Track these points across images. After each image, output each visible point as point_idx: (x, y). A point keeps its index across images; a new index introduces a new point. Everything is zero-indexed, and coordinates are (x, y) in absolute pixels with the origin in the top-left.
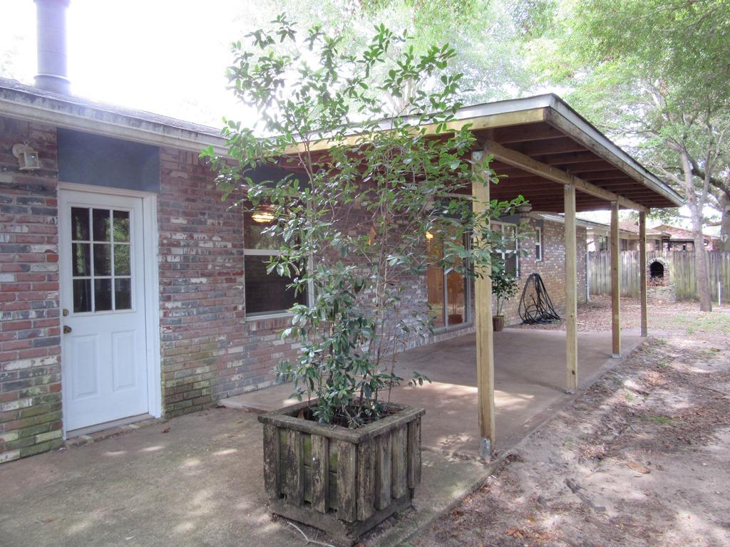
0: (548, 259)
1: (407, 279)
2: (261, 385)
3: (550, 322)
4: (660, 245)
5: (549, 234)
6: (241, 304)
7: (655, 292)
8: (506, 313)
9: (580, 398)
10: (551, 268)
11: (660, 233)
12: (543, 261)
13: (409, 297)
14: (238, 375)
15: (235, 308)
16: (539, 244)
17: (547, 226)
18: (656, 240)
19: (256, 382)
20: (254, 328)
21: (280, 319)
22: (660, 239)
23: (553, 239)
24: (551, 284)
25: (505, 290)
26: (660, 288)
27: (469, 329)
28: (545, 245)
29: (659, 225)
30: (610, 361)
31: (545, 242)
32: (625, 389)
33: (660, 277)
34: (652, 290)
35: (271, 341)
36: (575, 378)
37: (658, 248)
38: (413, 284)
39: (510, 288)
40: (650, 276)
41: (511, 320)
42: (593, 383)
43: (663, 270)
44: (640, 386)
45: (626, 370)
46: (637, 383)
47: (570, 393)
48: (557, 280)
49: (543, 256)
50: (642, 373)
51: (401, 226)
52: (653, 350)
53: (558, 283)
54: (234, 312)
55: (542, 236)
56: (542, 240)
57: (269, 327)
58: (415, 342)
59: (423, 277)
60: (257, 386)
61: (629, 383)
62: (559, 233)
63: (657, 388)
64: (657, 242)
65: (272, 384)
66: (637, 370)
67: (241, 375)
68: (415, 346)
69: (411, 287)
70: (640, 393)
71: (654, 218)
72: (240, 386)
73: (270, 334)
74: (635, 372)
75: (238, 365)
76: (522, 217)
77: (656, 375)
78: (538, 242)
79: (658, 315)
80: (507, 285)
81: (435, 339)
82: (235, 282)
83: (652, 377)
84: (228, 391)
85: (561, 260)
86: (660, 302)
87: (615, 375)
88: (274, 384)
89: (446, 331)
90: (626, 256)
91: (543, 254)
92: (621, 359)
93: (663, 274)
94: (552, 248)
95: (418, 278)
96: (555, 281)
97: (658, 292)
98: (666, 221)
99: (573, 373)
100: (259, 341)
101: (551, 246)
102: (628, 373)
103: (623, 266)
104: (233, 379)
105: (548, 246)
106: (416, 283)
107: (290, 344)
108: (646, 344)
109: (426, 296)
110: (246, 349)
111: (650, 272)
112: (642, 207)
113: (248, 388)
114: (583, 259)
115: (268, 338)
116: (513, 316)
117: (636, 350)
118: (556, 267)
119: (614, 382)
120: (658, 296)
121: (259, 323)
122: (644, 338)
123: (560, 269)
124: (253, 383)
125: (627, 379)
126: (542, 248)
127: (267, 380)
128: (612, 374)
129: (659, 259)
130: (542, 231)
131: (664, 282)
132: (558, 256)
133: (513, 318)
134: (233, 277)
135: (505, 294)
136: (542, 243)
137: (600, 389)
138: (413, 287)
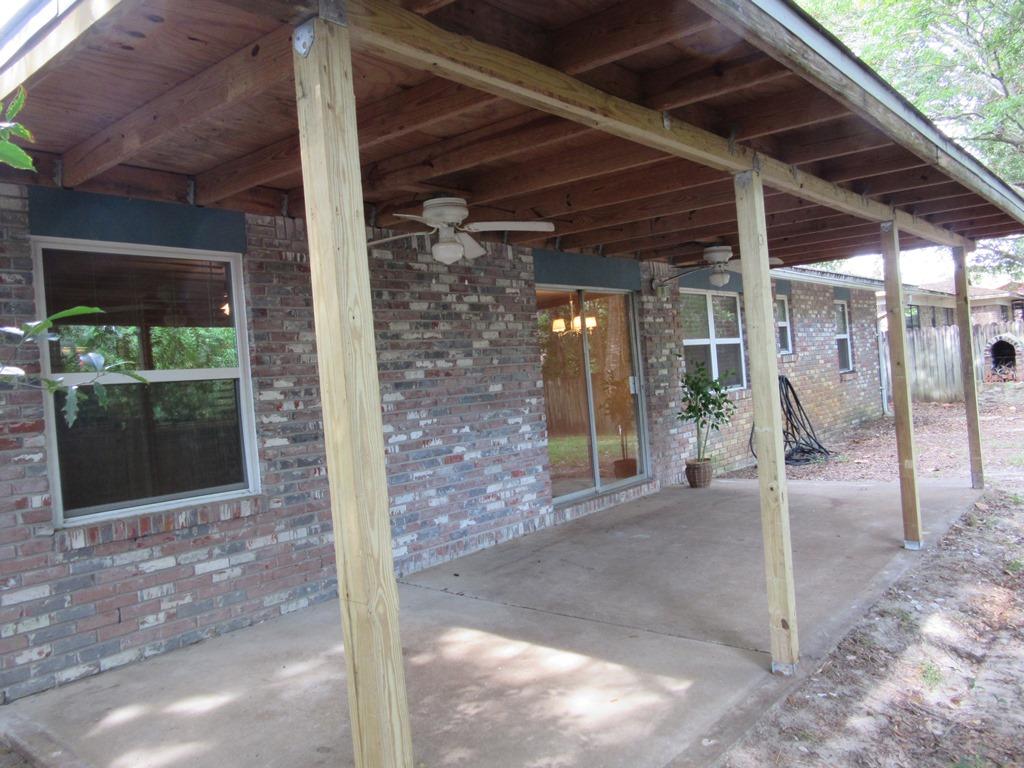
0: (804, 350)
1: (493, 406)
2: (107, 663)
3: (808, 460)
4: (1010, 314)
5: (803, 306)
6: (37, 493)
7: (1003, 392)
8: (724, 451)
9: (800, 689)
10: (812, 363)
11: (1007, 294)
12: (794, 352)
13: (503, 441)
14: (36, 650)
15: (22, 504)
16: (786, 324)
17: (799, 292)
18: (1002, 306)
19: (91, 654)
20: (79, 542)
21: (158, 517)
22: (1009, 304)
23: (813, 314)
24: (813, 392)
25: (710, 412)
26: (1011, 384)
27: (645, 487)
28: (798, 325)
29: (1006, 282)
30: (899, 558)
31: (796, 320)
32: (924, 646)
33: (1009, 366)
34: (996, 389)
35: (135, 564)
36: (789, 637)
37: (1006, 319)
38: (510, 415)
39: (720, 407)
40: (992, 366)
41: (735, 461)
42: (845, 632)
43: (1015, 355)
44: (962, 633)
45: (933, 586)
46: (955, 622)
47: (779, 674)
48: (825, 384)
49: (793, 345)
50: (971, 591)
51: (474, 307)
52: (995, 523)
53: (827, 388)
54: (19, 513)
55: (790, 310)
56: (791, 316)
57: (127, 534)
58: (521, 525)
59: (534, 401)
60: (98, 666)
61: (937, 625)
62: (823, 304)
63: (1004, 634)
64: (1004, 309)
65: (142, 656)
66: (955, 582)
67: (46, 648)
68: (521, 532)
69: (505, 422)
70: (960, 656)
71: (997, 272)
72: (41, 673)
73: (130, 550)
74: (952, 589)
75: (35, 626)
76: (715, 273)
77: (1000, 595)
78: (785, 320)
79: (1008, 435)
80: (714, 402)
81: (569, 515)
82: (20, 447)
83: (992, 602)
84: (7, 689)
85: (831, 348)
86: (1013, 408)
87: (906, 600)
88: (148, 653)
89: (597, 496)
90: (948, 334)
91: (793, 341)
92: (924, 550)
93: (1014, 360)
94: (811, 330)
95: (523, 403)
96: (820, 386)
97: (1008, 393)
98: (1016, 274)
99: (785, 625)
100: (101, 567)
101: (810, 326)
102: (935, 594)
103: (945, 352)
104: (20, 660)
105: (803, 326)
106: (518, 413)
107: (192, 565)
108: (983, 506)
109: (543, 435)
110: (60, 588)
111: (992, 359)
112: (958, 238)
113: (71, 673)
114: (872, 344)
115: (124, 558)
116: (738, 454)
117: (960, 525)
118: (822, 362)
119: (900, 626)
120: (1008, 398)
121: (92, 532)
122: (978, 493)
123: (829, 365)
124: (85, 661)
125: (931, 612)
126: (792, 331)
127: (126, 649)
128: (897, 597)
129: (1006, 336)
130: (790, 300)
131: (1018, 375)
132: (823, 343)
133: (738, 458)
134: (12, 437)
135: (710, 419)
136: (791, 323)
137: (861, 650)
138: (511, 421)
